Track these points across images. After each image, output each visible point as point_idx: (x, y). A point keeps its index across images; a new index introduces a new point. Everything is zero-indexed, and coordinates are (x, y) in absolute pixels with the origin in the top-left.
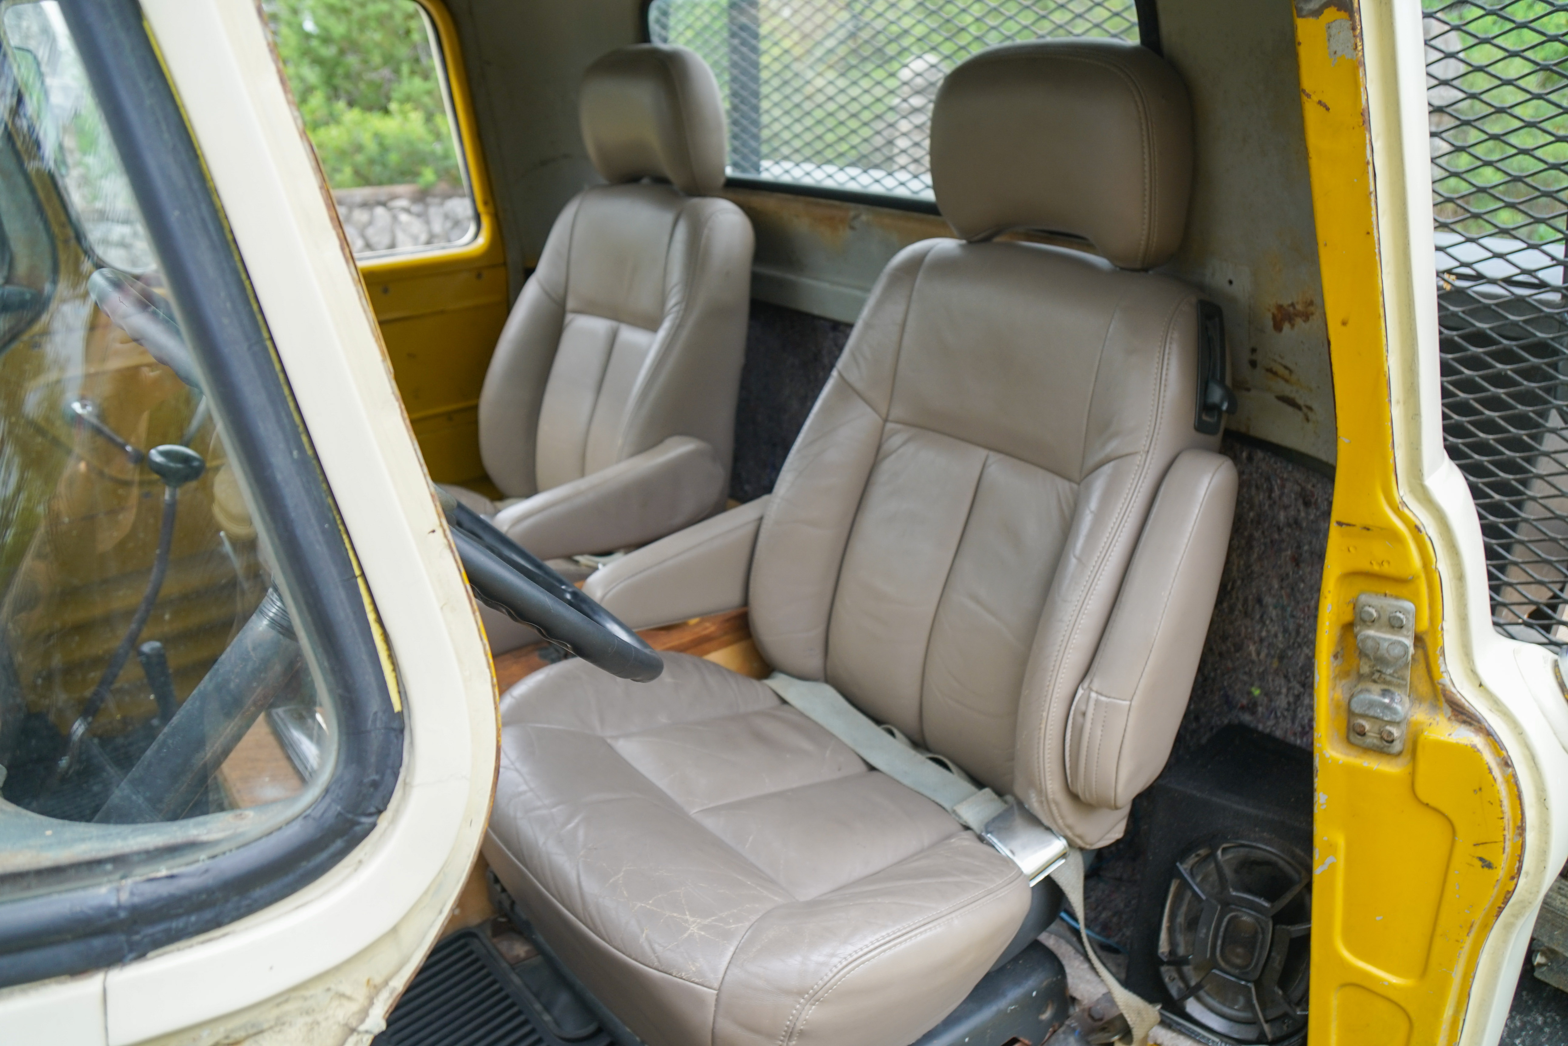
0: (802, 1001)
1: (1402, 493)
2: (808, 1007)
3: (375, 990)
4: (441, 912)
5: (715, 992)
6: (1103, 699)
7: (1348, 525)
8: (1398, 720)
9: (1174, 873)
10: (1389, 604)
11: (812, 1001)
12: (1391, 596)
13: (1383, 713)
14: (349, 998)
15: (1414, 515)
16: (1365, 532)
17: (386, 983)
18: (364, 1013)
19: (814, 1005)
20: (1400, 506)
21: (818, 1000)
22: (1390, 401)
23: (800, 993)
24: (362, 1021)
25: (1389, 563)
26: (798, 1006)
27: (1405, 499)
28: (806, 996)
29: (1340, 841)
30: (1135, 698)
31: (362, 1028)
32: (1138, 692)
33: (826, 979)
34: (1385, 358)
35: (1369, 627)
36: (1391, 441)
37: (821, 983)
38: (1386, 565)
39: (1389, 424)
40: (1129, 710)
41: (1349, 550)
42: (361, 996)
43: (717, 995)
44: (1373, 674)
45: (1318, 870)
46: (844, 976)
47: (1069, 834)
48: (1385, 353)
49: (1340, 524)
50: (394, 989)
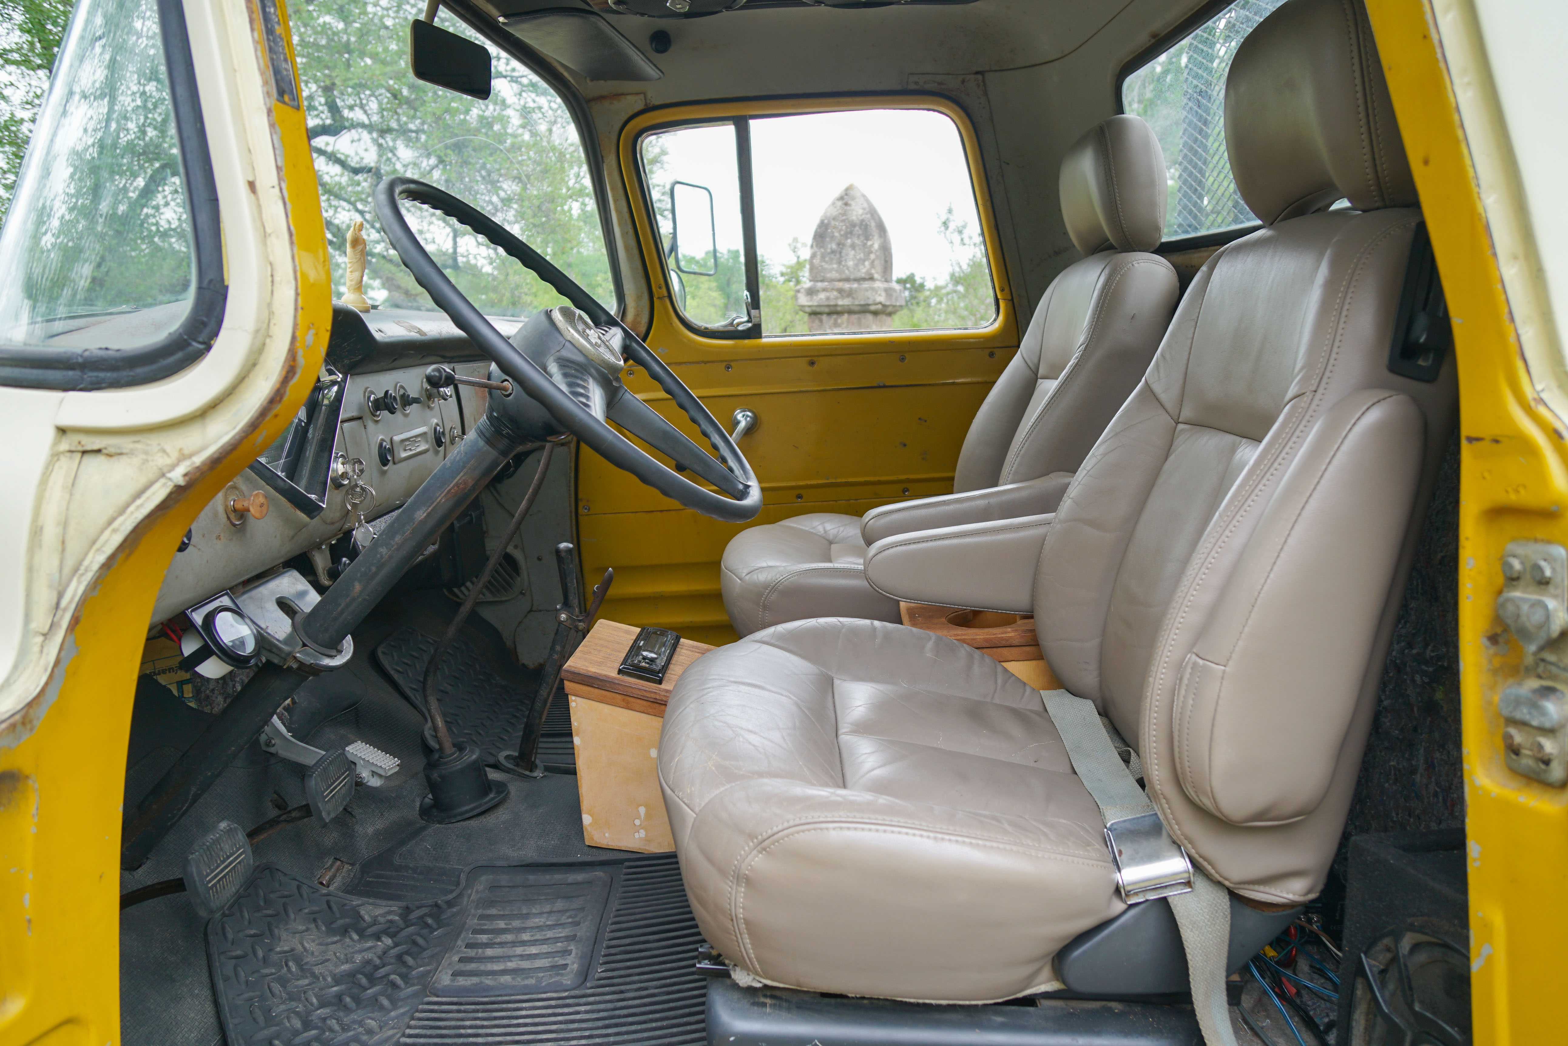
0: (751, 844)
1: (1539, 387)
2: (755, 852)
3: (183, 457)
4: (234, 428)
5: (695, 815)
6: (1201, 662)
7: (1478, 439)
8: (1548, 725)
9: (1360, 971)
10: (1531, 551)
11: (759, 848)
12: (1542, 541)
13: (1530, 713)
14: (168, 455)
15: (1556, 415)
16: (1495, 445)
17: (190, 456)
18: (173, 467)
19: (760, 852)
20: (1533, 404)
21: (764, 849)
22: (1495, 255)
23: (751, 836)
24: (170, 471)
25: (1524, 486)
26: (747, 848)
27: (1544, 396)
28: (755, 840)
29: (1498, 919)
30: (1230, 663)
31: (169, 475)
32: (1234, 656)
33: (775, 829)
34: (1476, 196)
35: (1514, 588)
36: (1506, 310)
37: (770, 832)
38: (1523, 492)
39: (1499, 286)
40: (1223, 678)
41: (1484, 478)
42: (174, 455)
43: (695, 819)
44: (1537, 665)
45: (1476, 965)
46: (792, 834)
47: (1193, 852)
48: (1476, 190)
49: (1470, 440)
50: (194, 463)
